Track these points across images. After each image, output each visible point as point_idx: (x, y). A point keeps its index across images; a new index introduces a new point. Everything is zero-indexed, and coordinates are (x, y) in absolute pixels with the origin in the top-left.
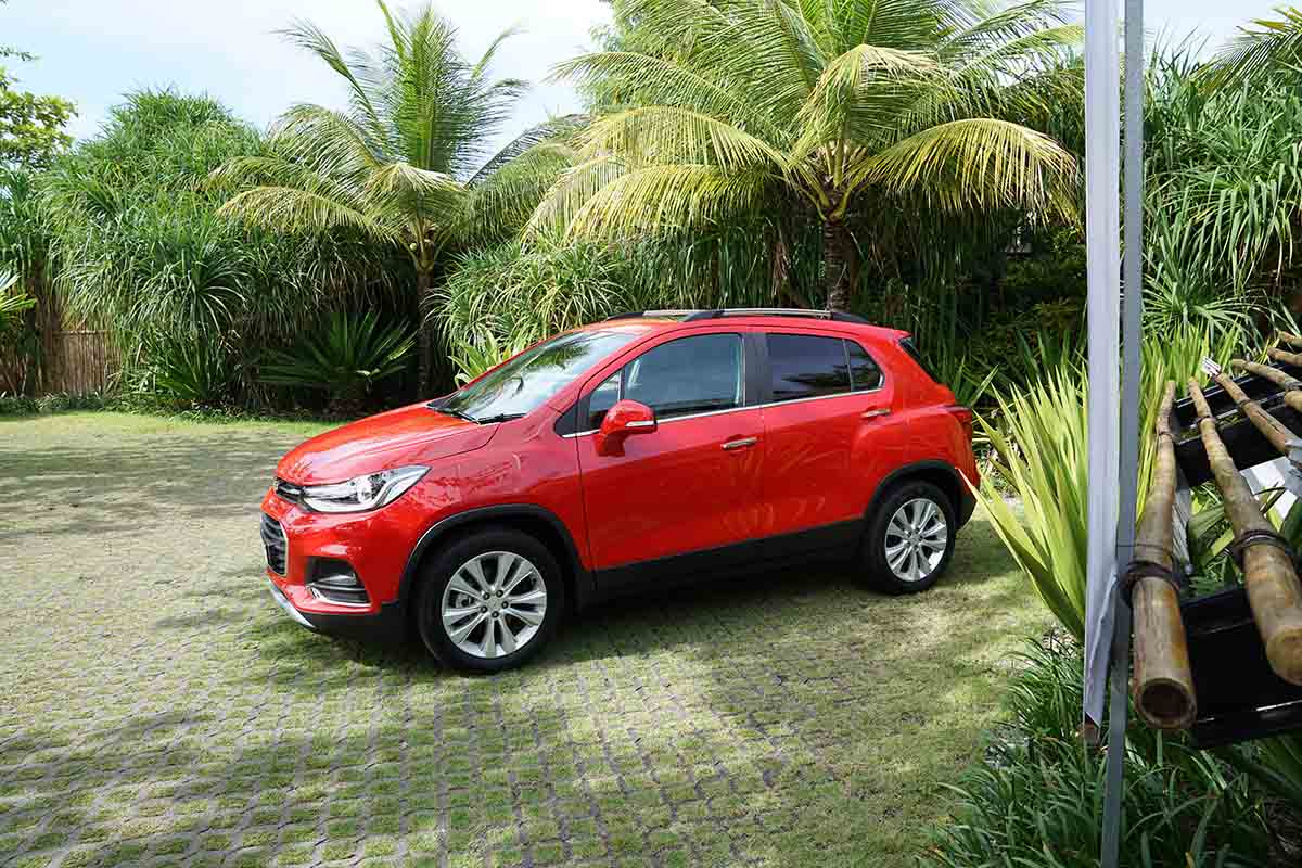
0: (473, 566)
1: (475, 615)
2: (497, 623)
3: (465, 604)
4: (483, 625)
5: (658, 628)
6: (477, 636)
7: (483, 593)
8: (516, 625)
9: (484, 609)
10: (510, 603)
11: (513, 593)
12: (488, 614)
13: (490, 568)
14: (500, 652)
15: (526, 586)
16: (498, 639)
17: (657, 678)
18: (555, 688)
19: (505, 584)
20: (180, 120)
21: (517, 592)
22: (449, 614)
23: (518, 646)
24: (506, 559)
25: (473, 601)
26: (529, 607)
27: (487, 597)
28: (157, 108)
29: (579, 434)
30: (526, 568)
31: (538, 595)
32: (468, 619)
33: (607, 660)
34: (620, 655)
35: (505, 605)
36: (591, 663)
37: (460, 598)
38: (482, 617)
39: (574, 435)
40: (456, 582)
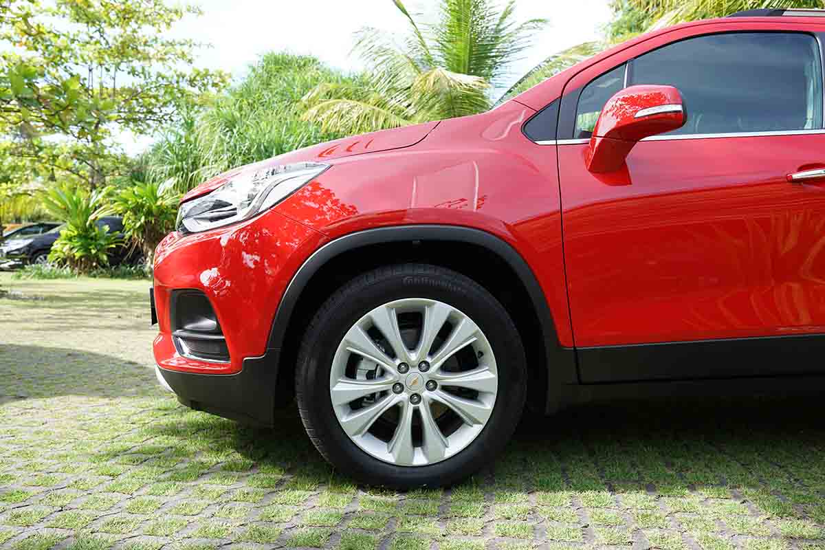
0: (384, 316)
1: (384, 394)
2: (416, 413)
3: (370, 376)
4: (396, 410)
5: (675, 460)
6: (384, 428)
7: (398, 362)
8: (449, 422)
9: (398, 387)
10: (439, 383)
11: (445, 368)
12: (404, 396)
13: (411, 322)
14: (419, 459)
15: (467, 360)
16: (418, 437)
17: (677, 537)
18: (493, 529)
19: (432, 352)
20: (290, 68)
21: (451, 366)
22: (342, 389)
23: (449, 452)
24: (437, 313)
25: (383, 372)
26: (470, 394)
27: (404, 367)
28: (276, 62)
29: (560, 142)
30: (467, 331)
31: (485, 377)
32: (372, 398)
33: (590, 494)
34: (612, 490)
35: (432, 384)
36: (564, 496)
37: (364, 367)
38: (392, 400)
39: (553, 142)
40: (355, 338)
